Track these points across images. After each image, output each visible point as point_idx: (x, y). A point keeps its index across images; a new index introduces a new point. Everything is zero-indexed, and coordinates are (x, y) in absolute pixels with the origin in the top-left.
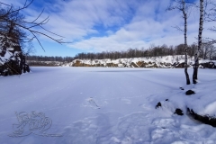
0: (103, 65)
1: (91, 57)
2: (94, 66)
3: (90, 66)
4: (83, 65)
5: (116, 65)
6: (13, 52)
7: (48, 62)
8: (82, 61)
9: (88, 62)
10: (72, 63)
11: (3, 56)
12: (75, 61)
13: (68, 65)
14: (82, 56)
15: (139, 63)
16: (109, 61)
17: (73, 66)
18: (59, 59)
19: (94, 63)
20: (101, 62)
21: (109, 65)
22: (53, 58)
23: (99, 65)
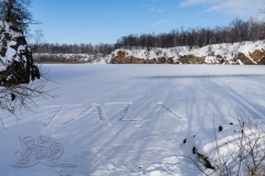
0: (171, 61)
1: (147, 42)
2: (153, 61)
3: (145, 62)
4: (132, 60)
5: (201, 61)
6: (15, 47)
7: (67, 56)
8: (129, 53)
9: (141, 53)
10: (110, 57)
11: (4, 55)
12: (116, 52)
13: (103, 61)
14: (131, 42)
15: (257, 54)
16: (184, 51)
17: (113, 62)
18: (86, 49)
19: (152, 55)
20: (168, 52)
21: (185, 60)
22: (76, 46)
23: (163, 61)
